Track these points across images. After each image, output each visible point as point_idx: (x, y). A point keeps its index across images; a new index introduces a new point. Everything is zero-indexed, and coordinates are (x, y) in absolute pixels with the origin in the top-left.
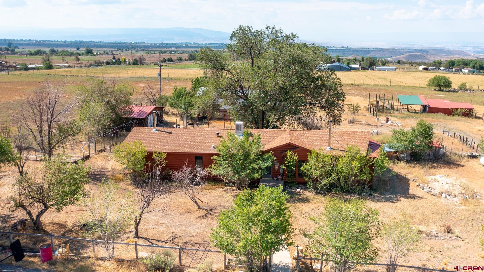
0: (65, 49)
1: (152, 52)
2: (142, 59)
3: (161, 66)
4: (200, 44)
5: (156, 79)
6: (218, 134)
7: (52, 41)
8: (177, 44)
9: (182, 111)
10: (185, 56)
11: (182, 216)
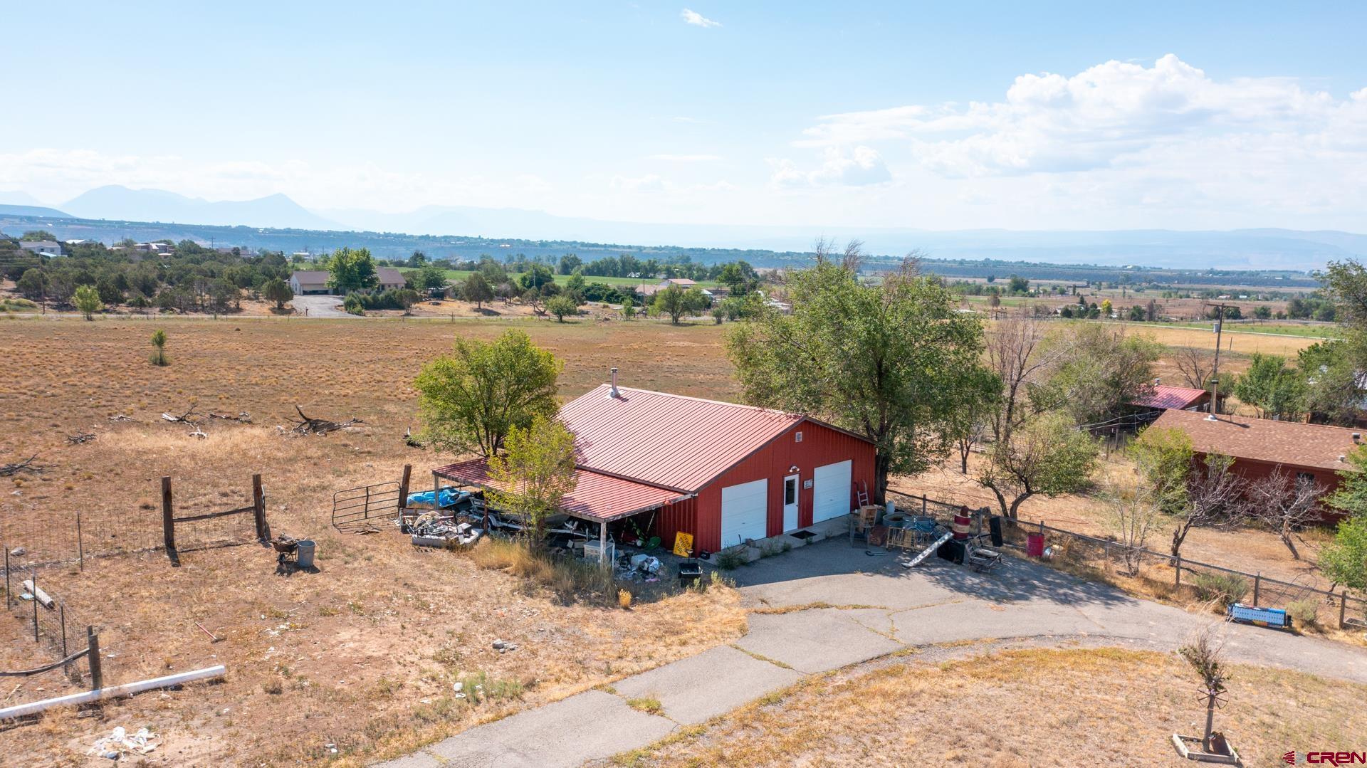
1: (1180, 293)
2: (1154, 308)
6: (1357, 437)
7: (934, 261)
8: (1258, 273)
9: (1269, 407)
10: (1283, 306)
11: (1261, 561)
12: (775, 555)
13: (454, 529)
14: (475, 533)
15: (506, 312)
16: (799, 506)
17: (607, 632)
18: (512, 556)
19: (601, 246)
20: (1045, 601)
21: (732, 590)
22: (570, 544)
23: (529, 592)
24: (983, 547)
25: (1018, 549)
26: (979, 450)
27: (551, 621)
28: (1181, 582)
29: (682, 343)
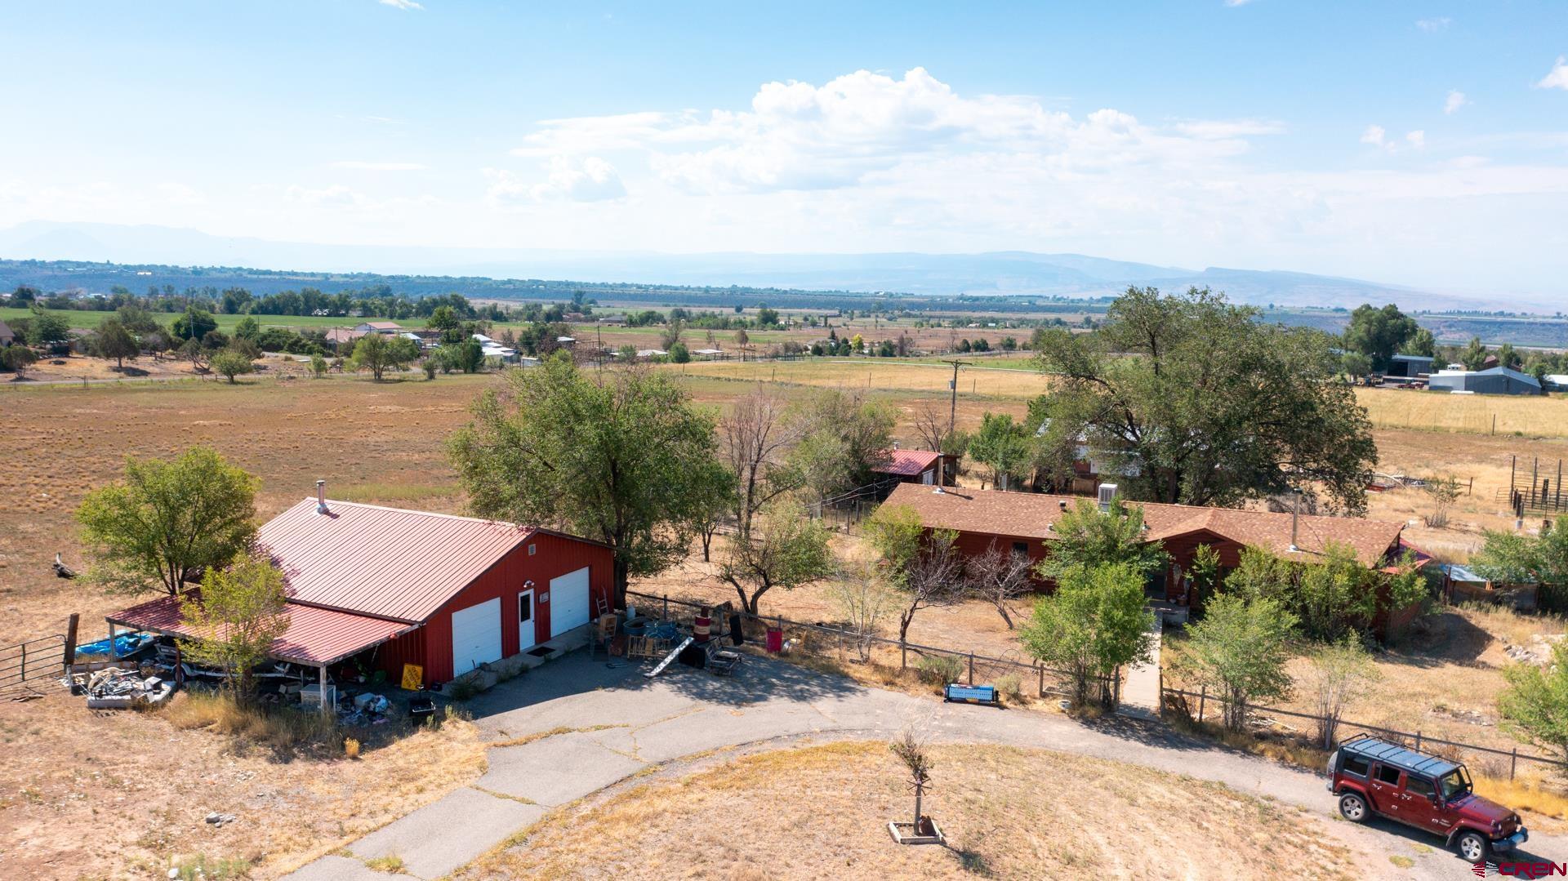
0: (709, 310)
1: (932, 322)
2: (906, 341)
3: (957, 364)
4: (1072, 301)
5: (941, 396)
6: (1063, 505)
7: (676, 289)
8: (1006, 298)
9: (999, 468)
10: (1025, 334)
11: (980, 634)
12: (513, 678)
13: (140, 685)
14: (166, 688)
15: (157, 370)
16: (535, 621)
17: (335, 788)
18: (216, 711)
19: (275, 273)
20: (782, 699)
21: (469, 724)
22: (282, 689)
23: (240, 751)
24: (723, 649)
25: (758, 645)
26: (722, 531)
27: (270, 782)
28: (907, 665)
29: (388, 407)
